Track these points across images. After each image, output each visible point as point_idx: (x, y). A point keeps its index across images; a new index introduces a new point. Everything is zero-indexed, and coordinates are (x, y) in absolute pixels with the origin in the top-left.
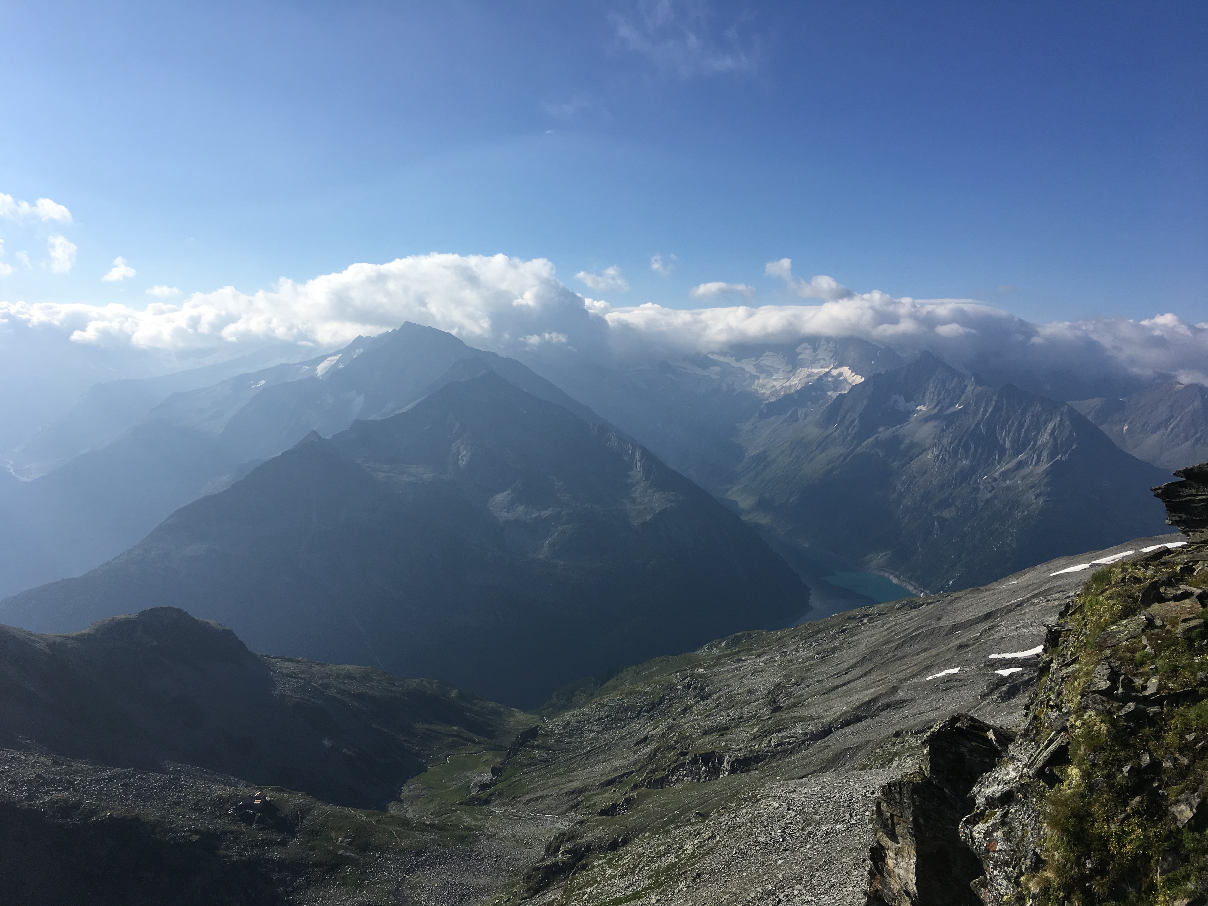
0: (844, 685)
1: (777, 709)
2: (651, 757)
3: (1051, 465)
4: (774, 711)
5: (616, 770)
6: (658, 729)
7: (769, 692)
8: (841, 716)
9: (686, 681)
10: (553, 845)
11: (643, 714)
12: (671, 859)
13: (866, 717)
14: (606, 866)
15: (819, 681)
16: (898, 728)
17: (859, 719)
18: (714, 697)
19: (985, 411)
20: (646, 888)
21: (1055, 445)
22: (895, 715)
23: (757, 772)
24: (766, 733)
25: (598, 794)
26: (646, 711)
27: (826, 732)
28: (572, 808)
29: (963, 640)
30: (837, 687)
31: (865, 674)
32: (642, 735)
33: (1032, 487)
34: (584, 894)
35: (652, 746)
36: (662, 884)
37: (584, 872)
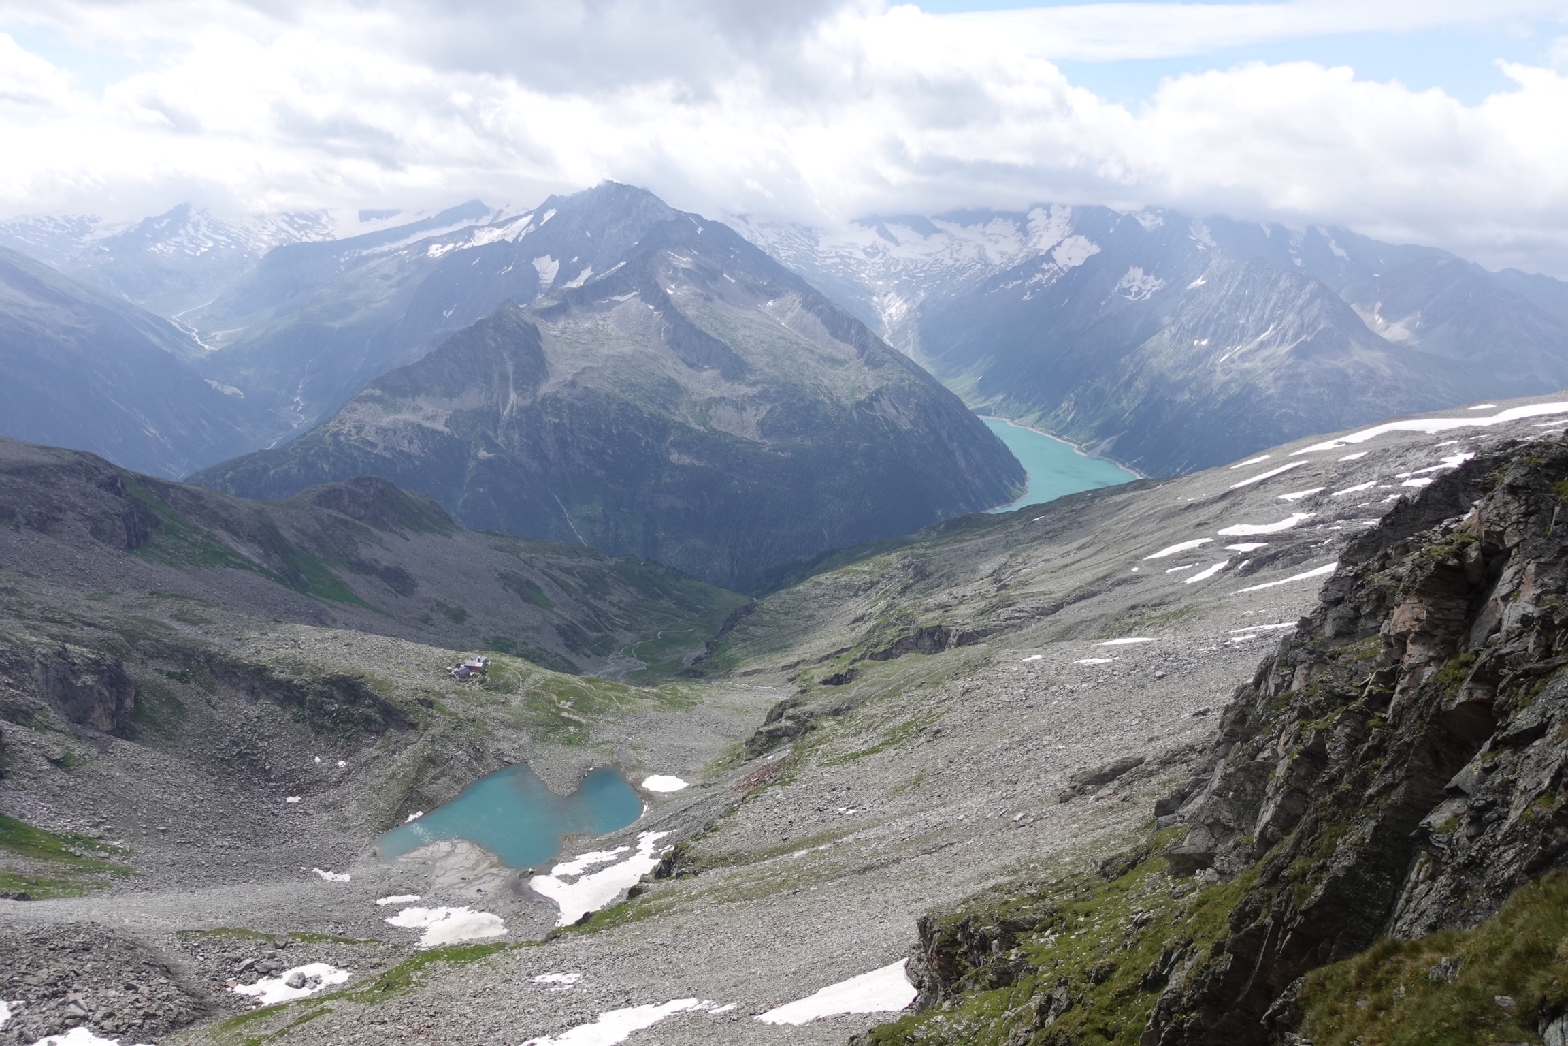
0: (1073, 563)
1: (1005, 587)
2: (870, 633)
3: (1296, 347)
4: (999, 589)
5: (834, 645)
6: (877, 607)
7: (995, 572)
8: (1074, 591)
9: (906, 561)
10: (776, 712)
11: (860, 593)
12: (908, 718)
13: (1100, 592)
14: (837, 727)
15: (1048, 560)
16: (1134, 602)
17: (1093, 594)
18: (936, 576)
19: (1230, 286)
20: (883, 744)
21: (1302, 326)
22: (1130, 590)
23: (985, 645)
24: (994, 607)
25: (815, 668)
26: (862, 590)
27: (1058, 607)
28: (790, 680)
29: (1201, 519)
30: (1066, 566)
31: (1096, 554)
32: (859, 613)
33: (1272, 370)
34: (817, 750)
35: (871, 624)
36: (900, 740)
37: (815, 732)
